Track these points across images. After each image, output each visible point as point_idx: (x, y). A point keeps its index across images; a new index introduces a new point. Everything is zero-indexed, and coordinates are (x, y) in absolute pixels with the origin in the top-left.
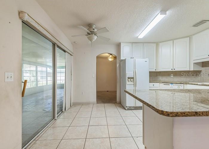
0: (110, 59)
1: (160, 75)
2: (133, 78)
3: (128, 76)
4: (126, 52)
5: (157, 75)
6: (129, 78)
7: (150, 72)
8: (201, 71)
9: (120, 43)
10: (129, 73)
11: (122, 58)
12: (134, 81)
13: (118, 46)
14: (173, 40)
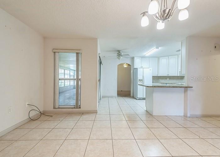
0: (125, 66)
1: (160, 79)
2: (142, 80)
3: (139, 79)
4: (138, 63)
5: (158, 79)
6: (139, 80)
7: (153, 76)
8: (184, 76)
9: (134, 57)
10: (140, 77)
11: (135, 67)
12: (142, 82)
13: (133, 59)
14: (168, 56)
